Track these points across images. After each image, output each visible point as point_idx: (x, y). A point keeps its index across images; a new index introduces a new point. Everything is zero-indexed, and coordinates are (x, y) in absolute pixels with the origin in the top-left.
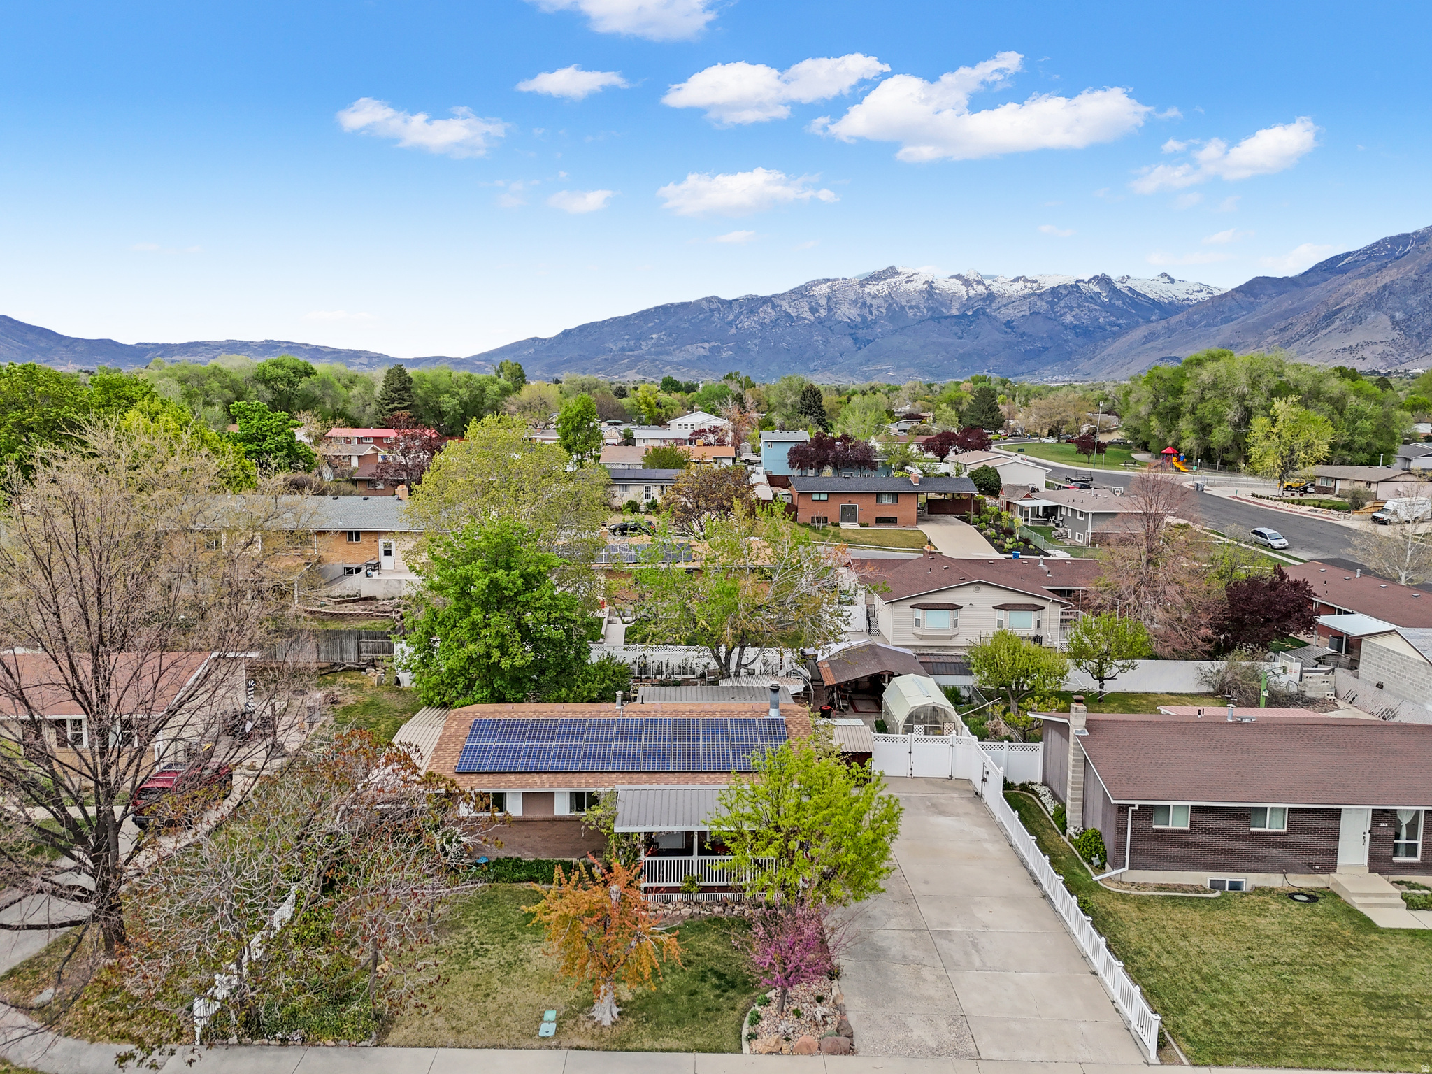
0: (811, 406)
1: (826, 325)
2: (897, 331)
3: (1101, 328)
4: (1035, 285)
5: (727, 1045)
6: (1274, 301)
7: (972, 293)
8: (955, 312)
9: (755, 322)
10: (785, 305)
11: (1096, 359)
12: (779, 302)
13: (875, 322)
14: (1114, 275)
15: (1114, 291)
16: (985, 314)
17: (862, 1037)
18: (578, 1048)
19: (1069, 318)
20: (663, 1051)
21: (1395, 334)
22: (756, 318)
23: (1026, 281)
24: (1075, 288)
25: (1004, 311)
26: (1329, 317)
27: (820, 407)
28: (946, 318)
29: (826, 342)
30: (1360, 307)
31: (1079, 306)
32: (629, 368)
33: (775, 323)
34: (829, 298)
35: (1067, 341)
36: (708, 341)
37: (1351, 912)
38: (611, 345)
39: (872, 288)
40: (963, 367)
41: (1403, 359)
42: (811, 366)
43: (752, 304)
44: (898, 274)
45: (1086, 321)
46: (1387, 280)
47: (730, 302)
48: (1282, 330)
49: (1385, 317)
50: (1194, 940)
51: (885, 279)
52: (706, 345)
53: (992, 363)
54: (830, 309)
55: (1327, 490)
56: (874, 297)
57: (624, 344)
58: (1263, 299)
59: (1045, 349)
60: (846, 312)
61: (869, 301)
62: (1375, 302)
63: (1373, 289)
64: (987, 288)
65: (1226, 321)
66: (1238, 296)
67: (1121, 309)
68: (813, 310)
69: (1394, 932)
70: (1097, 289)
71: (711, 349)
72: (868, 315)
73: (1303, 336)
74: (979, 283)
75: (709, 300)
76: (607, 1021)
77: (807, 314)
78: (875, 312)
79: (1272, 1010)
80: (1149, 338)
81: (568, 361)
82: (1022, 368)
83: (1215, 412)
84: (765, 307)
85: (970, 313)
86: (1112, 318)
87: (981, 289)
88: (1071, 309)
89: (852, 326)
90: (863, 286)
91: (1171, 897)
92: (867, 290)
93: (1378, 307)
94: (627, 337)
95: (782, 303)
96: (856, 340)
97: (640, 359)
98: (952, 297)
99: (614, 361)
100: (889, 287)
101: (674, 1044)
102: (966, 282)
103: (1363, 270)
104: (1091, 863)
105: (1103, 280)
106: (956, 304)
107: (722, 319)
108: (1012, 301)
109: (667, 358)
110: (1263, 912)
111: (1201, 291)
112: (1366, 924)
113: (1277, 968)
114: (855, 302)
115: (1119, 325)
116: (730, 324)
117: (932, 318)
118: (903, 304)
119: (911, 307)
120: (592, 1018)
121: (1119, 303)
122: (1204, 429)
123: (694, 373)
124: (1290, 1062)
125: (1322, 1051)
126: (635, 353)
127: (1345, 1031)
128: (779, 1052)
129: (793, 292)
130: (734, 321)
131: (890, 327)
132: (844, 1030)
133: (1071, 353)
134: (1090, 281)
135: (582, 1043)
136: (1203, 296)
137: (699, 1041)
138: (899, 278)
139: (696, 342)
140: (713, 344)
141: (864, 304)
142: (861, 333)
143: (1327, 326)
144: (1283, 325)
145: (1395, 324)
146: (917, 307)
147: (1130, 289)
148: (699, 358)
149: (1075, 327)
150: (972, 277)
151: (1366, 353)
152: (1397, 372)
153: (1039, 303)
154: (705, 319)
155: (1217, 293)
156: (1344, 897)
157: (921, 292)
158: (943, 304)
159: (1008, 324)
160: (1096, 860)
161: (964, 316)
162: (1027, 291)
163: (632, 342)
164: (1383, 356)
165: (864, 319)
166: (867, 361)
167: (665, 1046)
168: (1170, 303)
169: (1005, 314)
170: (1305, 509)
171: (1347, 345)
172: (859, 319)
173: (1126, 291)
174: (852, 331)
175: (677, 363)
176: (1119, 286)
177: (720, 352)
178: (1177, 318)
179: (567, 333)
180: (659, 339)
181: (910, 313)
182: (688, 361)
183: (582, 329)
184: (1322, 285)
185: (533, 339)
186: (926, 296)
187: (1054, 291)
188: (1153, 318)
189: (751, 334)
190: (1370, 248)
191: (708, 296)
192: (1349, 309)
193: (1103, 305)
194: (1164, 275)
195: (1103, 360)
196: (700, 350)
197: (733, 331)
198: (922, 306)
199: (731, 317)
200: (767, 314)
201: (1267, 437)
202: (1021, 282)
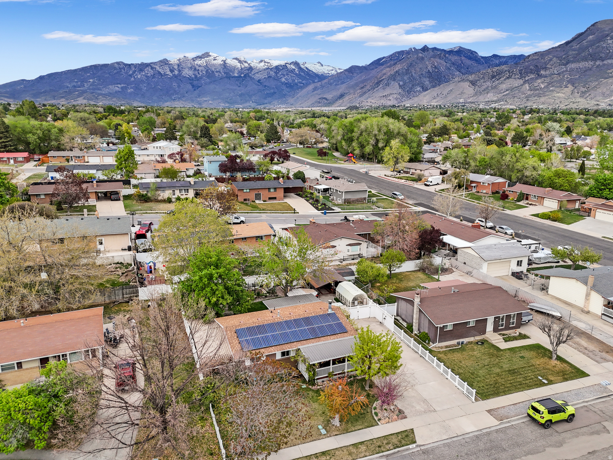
0: (205, 134)
1: (178, 78)
2: (211, 82)
3: (296, 84)
4: (269, 64)
5: (374, 424)
6: (359, 76)
7: (243, 66)
8: (236, 75)
9: (143, 75)
10: (158, 68)
11: (295, 98)
12: (154, 66)
13: (201, 78)
14: (301, 62)
15: (300, 68)
16: (249, 76)
17: (406, 412)
18: (336, 435)
19: (283, 80)
20: (359, 430)
21: (400, 91)
22: (144, 73)
23: (265, 62)
24: (285, 67)
25: (257, 75)
26: (378, 83)
27: (209, 134)
28: (233, 77)
29: (179, 86)
30: (388, 80)
31: (287, 74)
32: (79, 96)
33: (153, 76)
34: (178, 65)
35: (283, 90)
36: (120, 84)
37: (493, 346)
38: (67, 84)
39: (198, 62)
40: (241, 100)
41: (403, 100)
42: (173, 98)
43: (142, 67)
44: (210, 56)
45: (290, 81)
46: (397, 69)
47: (129, 65)
48: (362, 88)
49: (397, 84)
50: (463, 362)
51: (204, 58)
52: (119, 86)
53: (253, 98)
54: (179, 71)
55: (407, 173)
56: (200, 66)
57: (75, 84)
58: (355, 75)
59: (275, 93)
60: (187, 73)
61: (197, 68)
62: (393, 78)
63: (392, 72)
64: (249, 65)
65: (343, 83)
66: (346, 73)
67: (303, 76)
68: (172, 71)
69: (505, 350)
70: (294, 67)
71: (122, 88)
72: (197, 74)
73: (369, 90)
74: (246, 62)
75: (118, 63)
76: (338, 425)
77: (169, 73)
78: (201, 73)
79: (491, 380)
80: (315, 89)
81: (45, 92)
82: (266, 101)
83: (366, 140)
84: (147, 68)
85: (242, 76)
86: (300, 80)
87: (246, 65)
88: (284, 75)
89: (190, 79)
90: (194, 61)
91: (451, 350)
92: (196, 63)
93: (394, 80)
94: (76, 80)
95: (156, 66)
96: (193, 86)
97: (84, 92)
98: (234, 68)
99: (70, 93)
100: (206, 62)
101: (361, 427)
102: (240, 62)
103: (389, 64)
104: (425, 342)
105: (296, 64)
106: (236, 71)
107: (126, 73)
108: (259, 71)
109: (99, 92)
110: (473, 350)
111: (332, 70)
112: (498, 349)
113: (486, 367)
114: (191, 68)
115: (303, 83)
116: (131, 76)
117: (227, 77)
118: (213, 70)
119: (217, 72)
120: (334, 425)
121: (302, 74)
122: (362, 146)
123: (114, 99)
124: (501, 394)
125: (507, 389)
126: (81, 88)
127: (509, 382)
128: (389, 422)
129: (161, 61)
130: (132, 74)
131: (208, 80)
132: (400, 411)
133: (285, 95)
134: (290, 64)
135: (336, 433)
136: (334, 72)
137: (366, 424)
138: (210, 58)
139: (114, 84)
140: (122, 85)
141: (195, 69)
142: (195, 83)
143: (378, 87)
144: (362, 86)
145: (400, 86)
146: (220, 72)
147: (307, 68)
148: (116, 92)
149: (286, 83)
150: (242, 59)
151: (391, 98)
152: (401, 106)
153: (271, 72)
154: (117, 73)
155: (339, 71)
156: (489, 341)
157: (220, 65)
158: (231, 71)
159: (259, 81)
160: (427, 342)
161: (240, 77)
162: (266, 67)
163: (79, 83)
164: (396, 99)
165: (196, 76)
166: (199, 96)
167: (359, 428)
168: (322, 75)
169: (258, 77)
170: (403, 181)
171: (384, 95)
172: (193, 76)
173: (305, 69)
174: (191, 82)
175: (104, 94)
176: (302, 66)
177: (126, 89)
178: (325, 81)
179: (41, 78)
180: (94, 82)
181: (217, 74)
182: (110, 93)
183: (50, 76)
184: (375, 70)
185: (22, 80)
186: (223, 67)
187: (277, 67)
188: (316, 81)
189: (142, 81)
190: (391, 55)
191: (118, 61)
192: (385, 80)
193: (296, 74)
194: (319, 63)
195: (298, 98)
196: (117, 88)
197: (132, 79)
198: (221, 71)
199: (131, 72)
200: (149, 72)
201: (389, 154)
202: (263, 63)
